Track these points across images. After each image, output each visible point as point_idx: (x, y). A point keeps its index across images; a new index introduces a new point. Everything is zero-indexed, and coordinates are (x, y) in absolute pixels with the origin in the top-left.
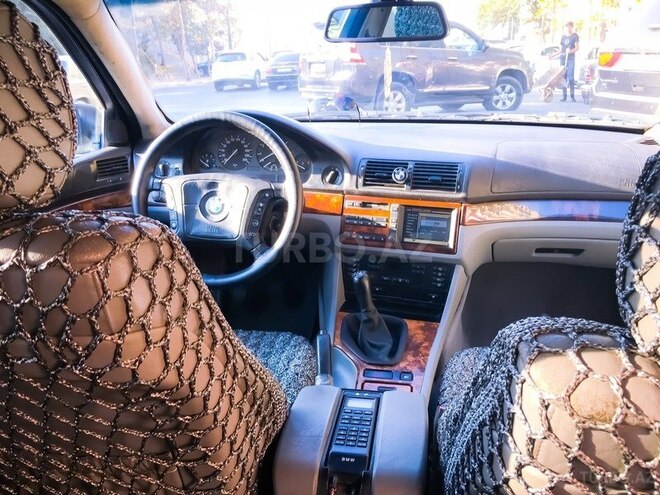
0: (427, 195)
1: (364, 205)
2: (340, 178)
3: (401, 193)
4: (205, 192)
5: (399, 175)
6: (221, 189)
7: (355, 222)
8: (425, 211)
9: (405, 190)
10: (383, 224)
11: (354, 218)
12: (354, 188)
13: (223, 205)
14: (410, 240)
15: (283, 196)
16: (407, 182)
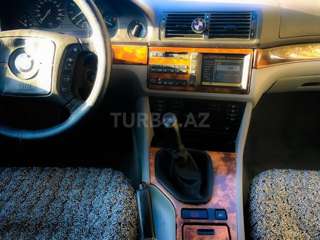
0: (223, 42)
1: (167, 55)
2: (144, 31)
3: (199, 42)
4: (12, 50)
5: (198, 26)
6: (28, 46)
7: (160, 70)
8: (220, 57)
9: (203, 39)
10: (185, 71)
11: (159, 67)
12: (157, 40)
13: (32, 62)
14: (208, 84)
15: (92, 50)
16: (205, 32)
